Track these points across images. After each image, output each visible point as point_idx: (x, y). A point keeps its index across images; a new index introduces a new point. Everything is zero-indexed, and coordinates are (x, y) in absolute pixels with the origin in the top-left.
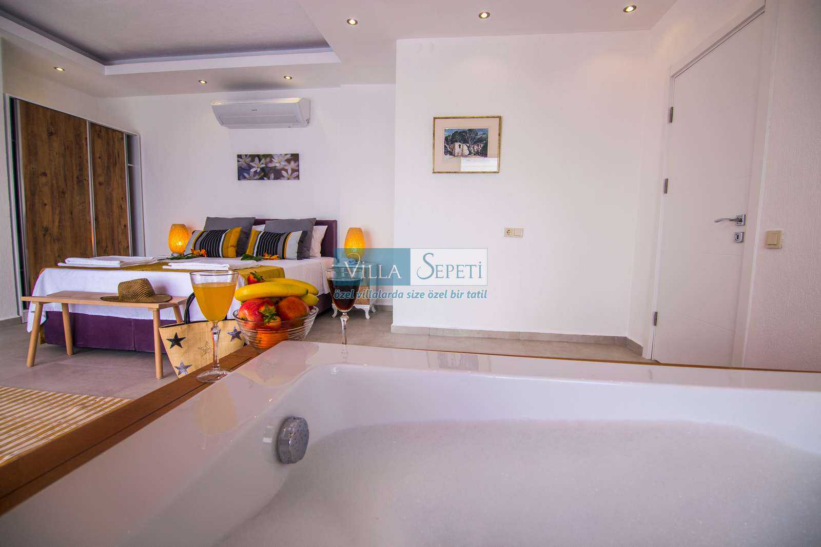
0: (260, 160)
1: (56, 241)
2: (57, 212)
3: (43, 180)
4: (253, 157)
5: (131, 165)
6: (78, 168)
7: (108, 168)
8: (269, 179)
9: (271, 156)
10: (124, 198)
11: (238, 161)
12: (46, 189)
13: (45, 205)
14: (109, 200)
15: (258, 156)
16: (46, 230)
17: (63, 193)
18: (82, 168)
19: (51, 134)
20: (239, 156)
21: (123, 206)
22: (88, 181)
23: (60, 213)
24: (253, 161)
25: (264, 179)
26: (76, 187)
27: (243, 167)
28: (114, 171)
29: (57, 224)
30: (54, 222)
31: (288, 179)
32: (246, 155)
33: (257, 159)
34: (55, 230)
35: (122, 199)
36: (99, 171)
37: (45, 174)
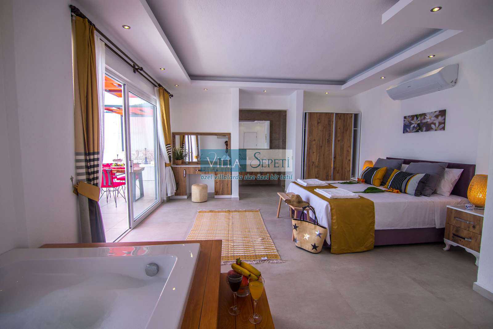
0: (417, 119)
1: (317, 168)
2: (318, 155)
3: (314, 142)
4: (413, 117)
5: (355, 129)
6: (328, 135)
7: (343, 132)
8: (422, 131)
9: (424, 115)
10: (350, 147)
11: (404, 121)
12: (315, 146)
13: (314, 153)
14: (342, 148)
15: (416, 116)
16: (313, 163)
17: (321, 147)
18: (330, 135)
19: (318, 123)
20: (405, 117)
21: (349, 151)
22: (332, 140)
23: (319, 156)
24: (412, 120)
25: (419, 132)
26: (327, 143)
27: (406, 124)
28: (346, 133)
29: (317, 160)
30: (316, 159)
31: (436, 130)
32: (409, 116)
33: (415, 118)
34: (317, 164)
35: (349, 147)
36: (338, 135)
37: (315, 140)
